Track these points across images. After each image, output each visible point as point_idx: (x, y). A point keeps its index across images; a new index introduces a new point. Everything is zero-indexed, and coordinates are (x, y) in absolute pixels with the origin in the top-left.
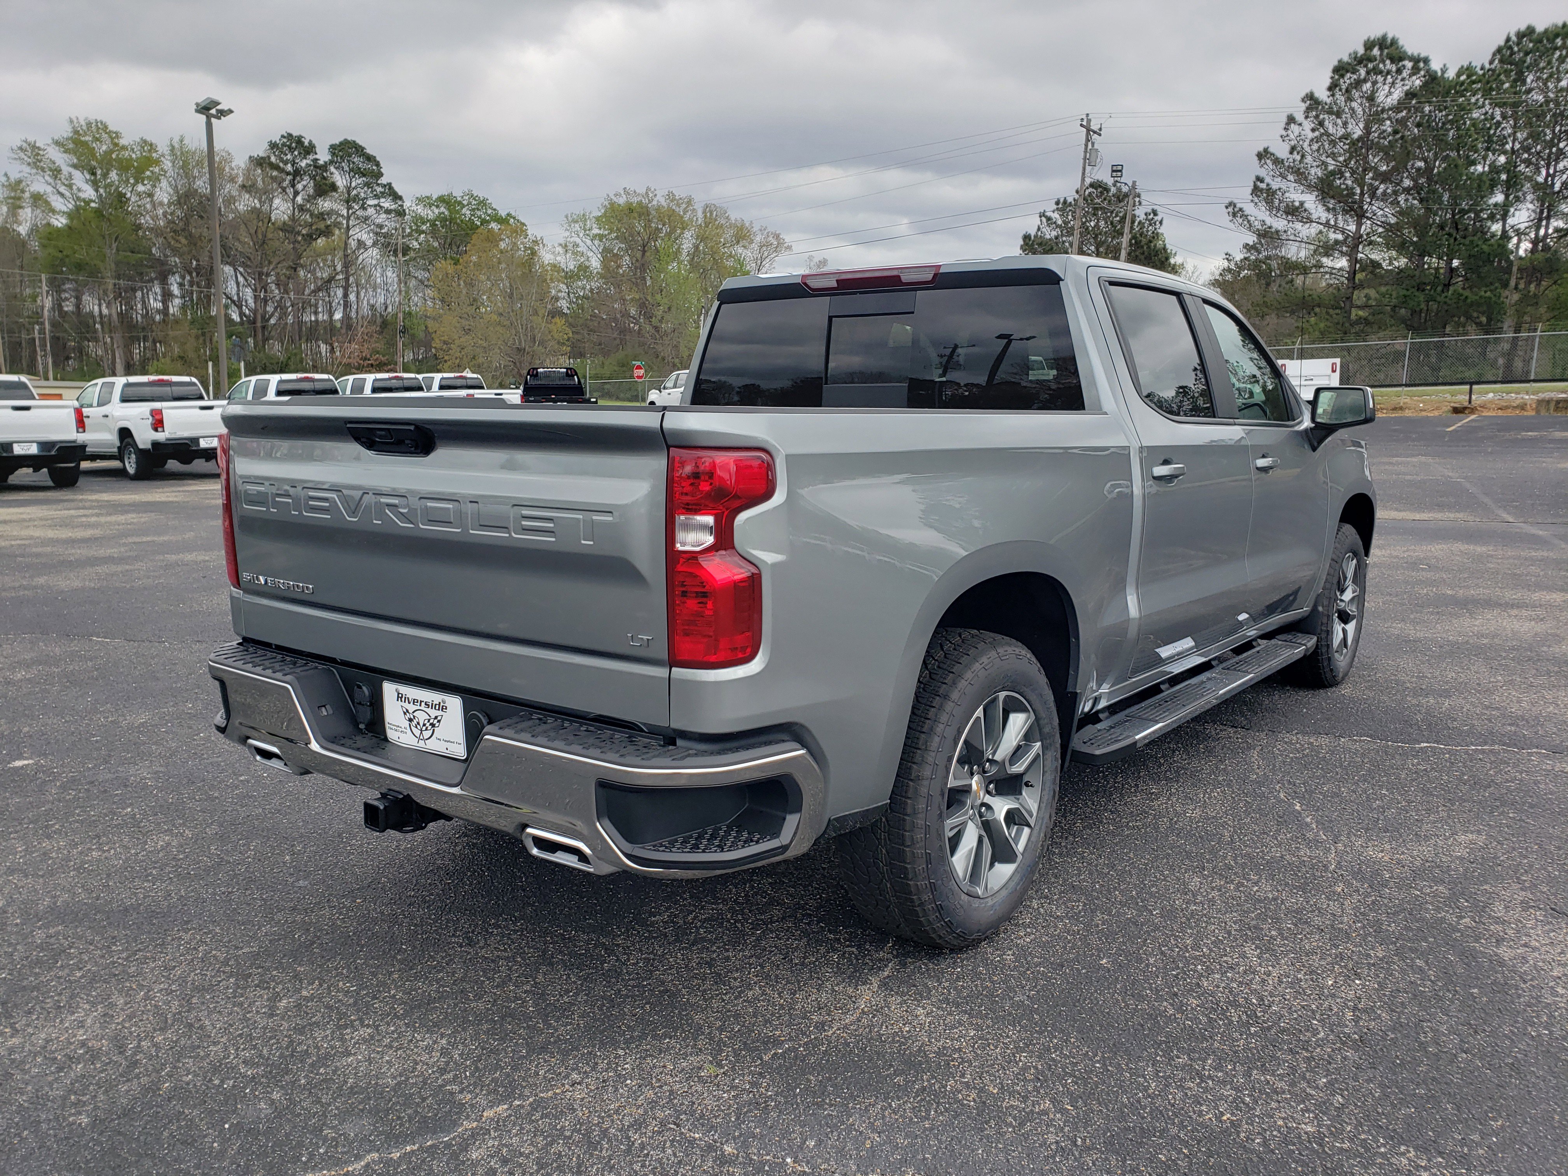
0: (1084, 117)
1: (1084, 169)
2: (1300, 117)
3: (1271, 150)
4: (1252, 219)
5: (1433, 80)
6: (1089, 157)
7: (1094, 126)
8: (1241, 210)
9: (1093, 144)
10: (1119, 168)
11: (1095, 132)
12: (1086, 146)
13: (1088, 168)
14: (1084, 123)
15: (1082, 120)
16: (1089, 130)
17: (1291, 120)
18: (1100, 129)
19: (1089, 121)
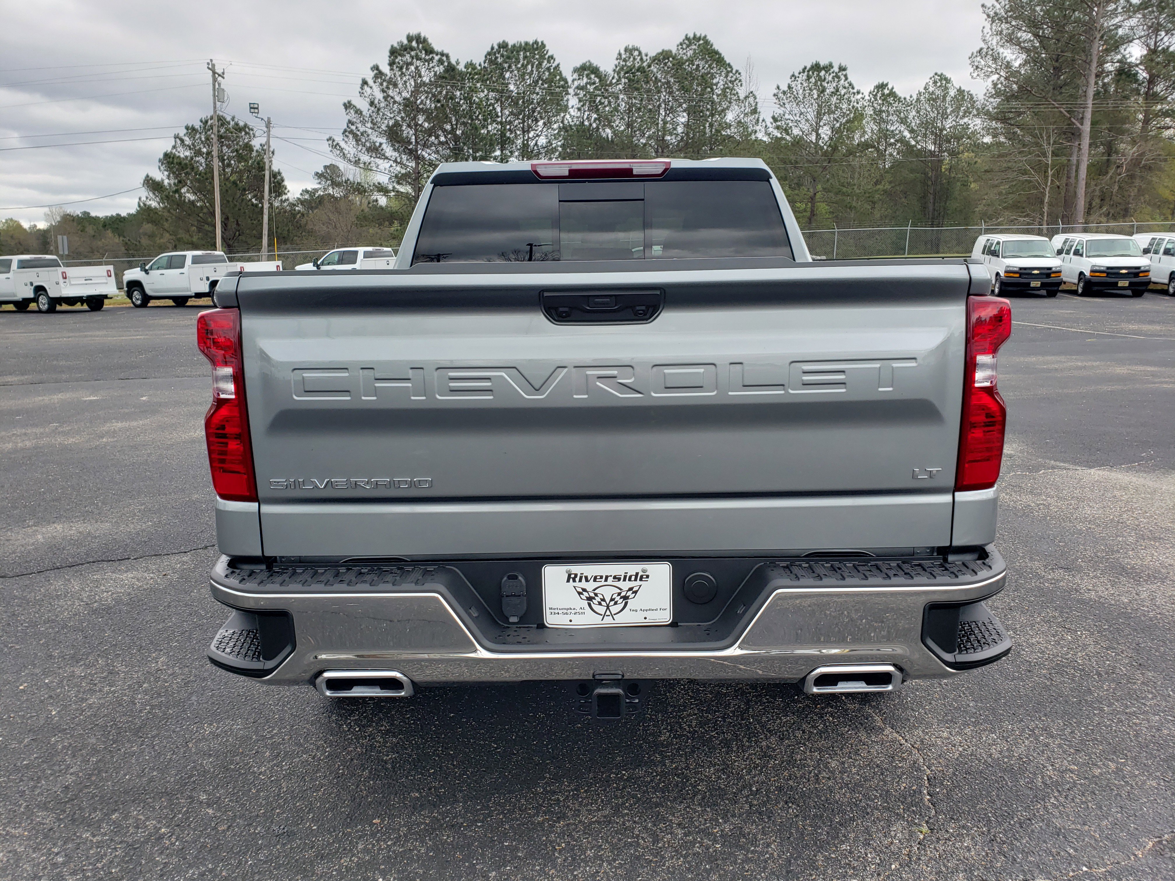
0: (209, 61)
1: (215, 104)
2: (371, 82)
3: (353, 103)
4: (346, 152)
5: (451, 69)
6: (218, 94)
7: (219, 71)
8: (338, 144)
9: (219, 84)
10: (256, 106)
11: (219, 75)
12: (214, 85)
13: (218, 104)
14: (210, 66)
15: (208, 64)
16: (214, 73)
17: (365, 83)
18: (223, 73)
19: (213, 65)
